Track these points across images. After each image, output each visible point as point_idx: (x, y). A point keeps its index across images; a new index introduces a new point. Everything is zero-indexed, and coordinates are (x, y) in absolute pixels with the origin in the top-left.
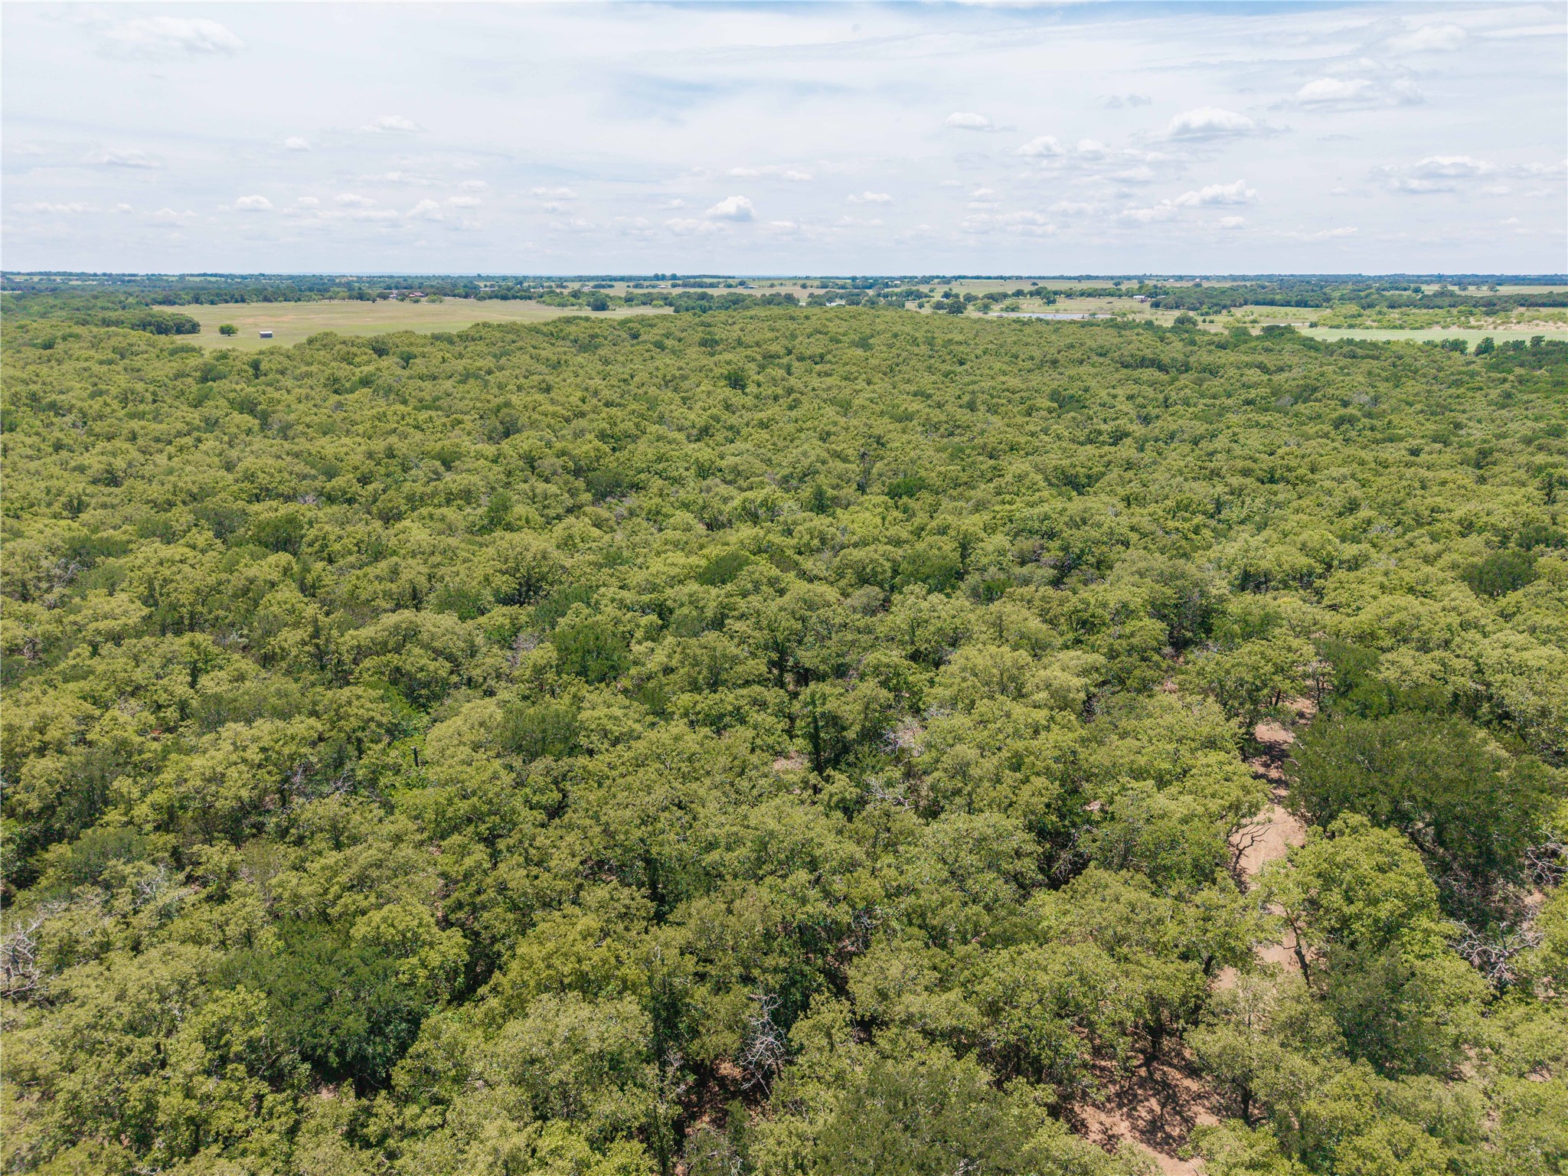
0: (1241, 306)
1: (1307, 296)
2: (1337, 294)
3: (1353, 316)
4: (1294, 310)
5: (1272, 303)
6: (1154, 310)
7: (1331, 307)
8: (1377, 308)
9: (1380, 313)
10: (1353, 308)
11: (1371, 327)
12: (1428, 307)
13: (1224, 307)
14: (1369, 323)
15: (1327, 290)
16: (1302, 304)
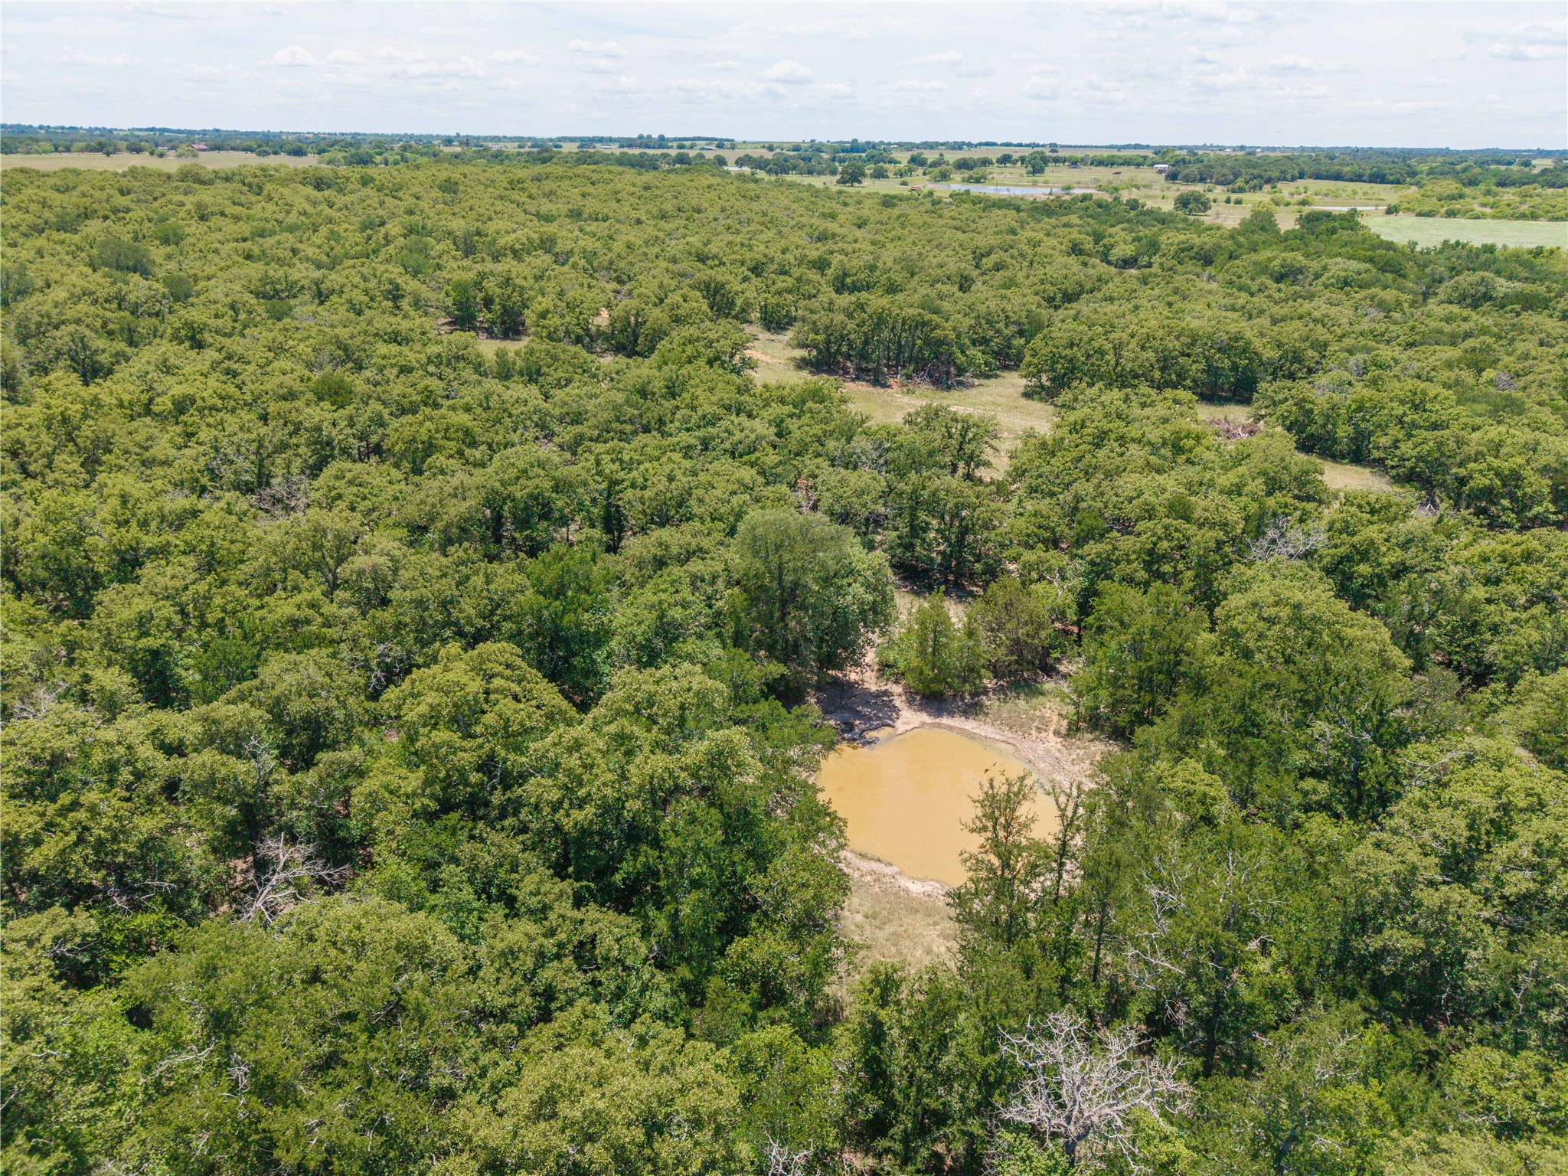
0: (1293, 179)
1: (1386, 169)
2: (1425, 168)
3: (1452, 198)
4: (1366, 186)
5: (1338, 177)
6: (1169, 184)
7: (1417, 184)
8: (1482, 187)
9: (1488, 193)
10: (1450, 186)
11: (1482, 216)
12: (1553, 186)
13: (1268, 181)
14: (1478, 209)
15: (1413, 162)
16: (1378, 178)
